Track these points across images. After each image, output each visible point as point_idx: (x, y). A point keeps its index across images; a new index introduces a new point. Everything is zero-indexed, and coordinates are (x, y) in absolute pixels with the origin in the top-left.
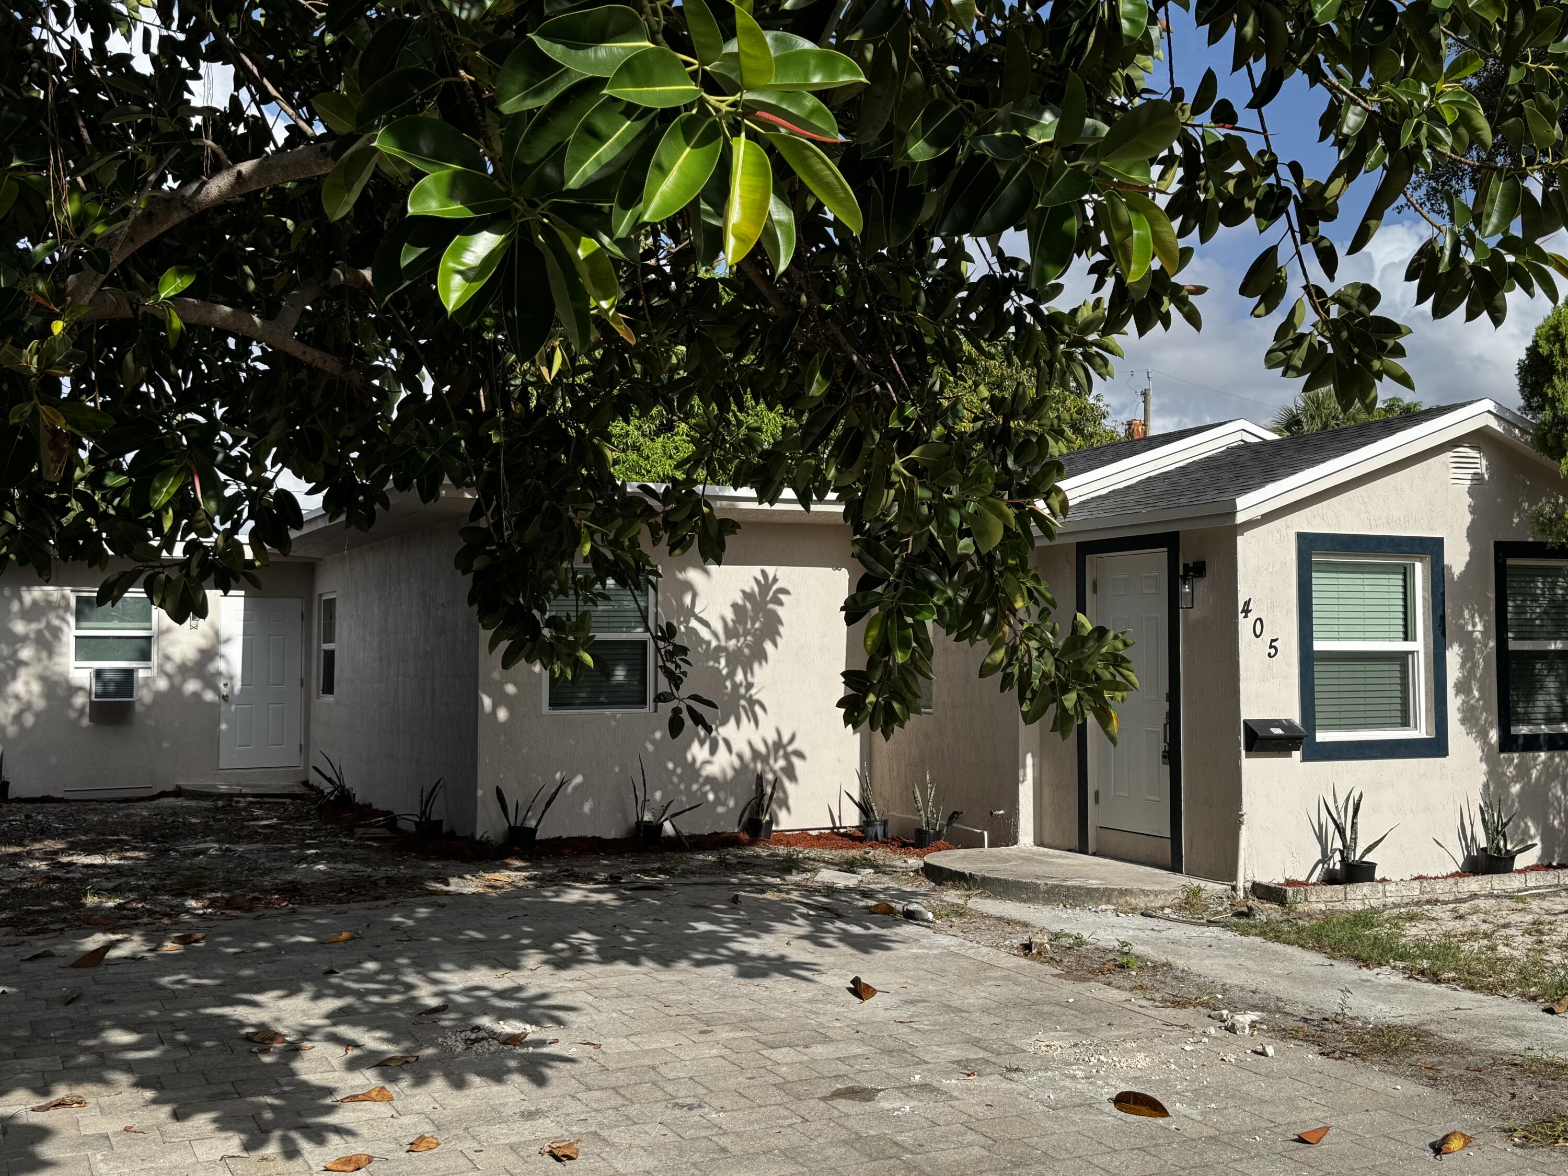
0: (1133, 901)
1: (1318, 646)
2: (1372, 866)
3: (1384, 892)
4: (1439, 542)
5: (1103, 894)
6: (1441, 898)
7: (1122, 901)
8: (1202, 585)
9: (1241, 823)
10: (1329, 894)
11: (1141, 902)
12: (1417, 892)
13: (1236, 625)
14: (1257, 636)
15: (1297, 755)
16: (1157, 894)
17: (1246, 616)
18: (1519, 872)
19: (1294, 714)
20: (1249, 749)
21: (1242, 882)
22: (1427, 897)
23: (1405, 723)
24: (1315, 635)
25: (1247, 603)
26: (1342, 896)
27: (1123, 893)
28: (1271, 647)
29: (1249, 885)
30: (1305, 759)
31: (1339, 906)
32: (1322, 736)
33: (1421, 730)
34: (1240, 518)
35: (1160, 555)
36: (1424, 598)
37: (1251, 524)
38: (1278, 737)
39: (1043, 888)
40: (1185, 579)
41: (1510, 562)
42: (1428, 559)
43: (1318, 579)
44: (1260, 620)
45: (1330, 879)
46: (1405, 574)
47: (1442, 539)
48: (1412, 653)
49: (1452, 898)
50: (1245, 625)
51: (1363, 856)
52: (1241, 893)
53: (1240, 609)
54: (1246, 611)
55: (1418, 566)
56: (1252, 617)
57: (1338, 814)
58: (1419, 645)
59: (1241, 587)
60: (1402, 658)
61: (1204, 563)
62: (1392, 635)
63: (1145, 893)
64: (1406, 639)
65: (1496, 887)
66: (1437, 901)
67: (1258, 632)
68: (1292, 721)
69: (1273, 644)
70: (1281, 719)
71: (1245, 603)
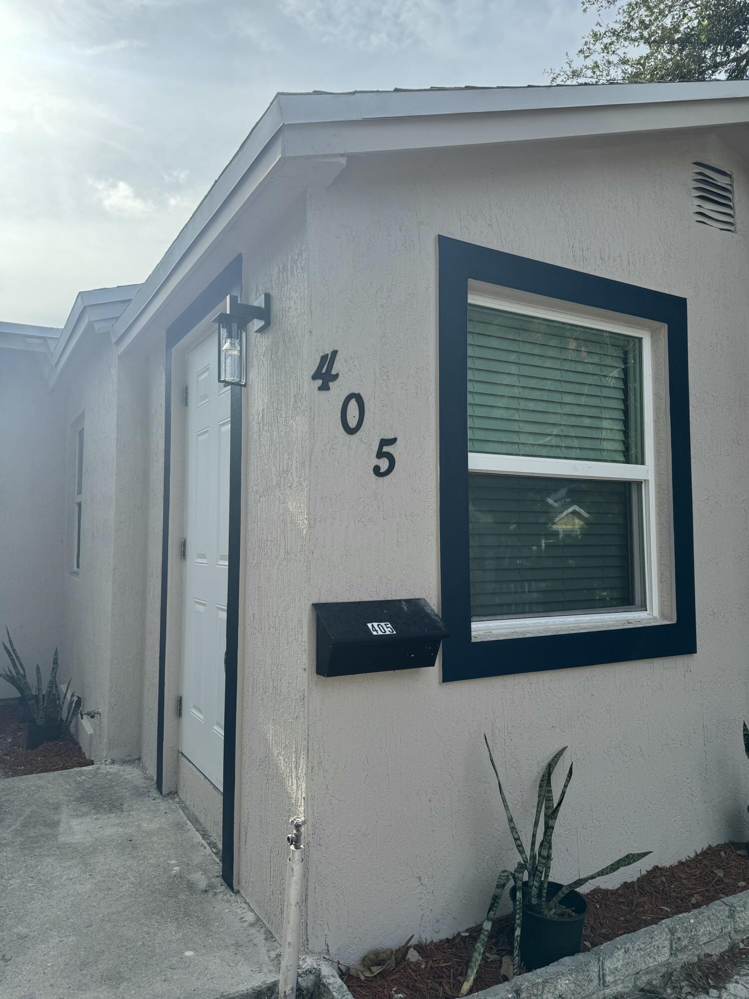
1: (477, 462)
4: (681, 303)
14: (349, 430)
15: (434, 672)
17: (324, 387)
19: (428, 590)
23: (626, 602)
24: (471, 440)
28: (380, 455)
30: (448, 676)
33: (653, 612)
36: (656, 394)
42: (663, 330)
44: (358, 398)
47: (686, 300)
48: (639, 484)
50: (322, 406)
54: (326, 377)
55: (648, 342)
56: (339, 390)
58: (649, 471)
60: (621, 491)
61: (270, 297)
62: (605, 453)
64: (627, 461)
67: (352, 423)
68: (422, 603)
69: (385, 449)
70: (399, 601)
71: (324, 358)
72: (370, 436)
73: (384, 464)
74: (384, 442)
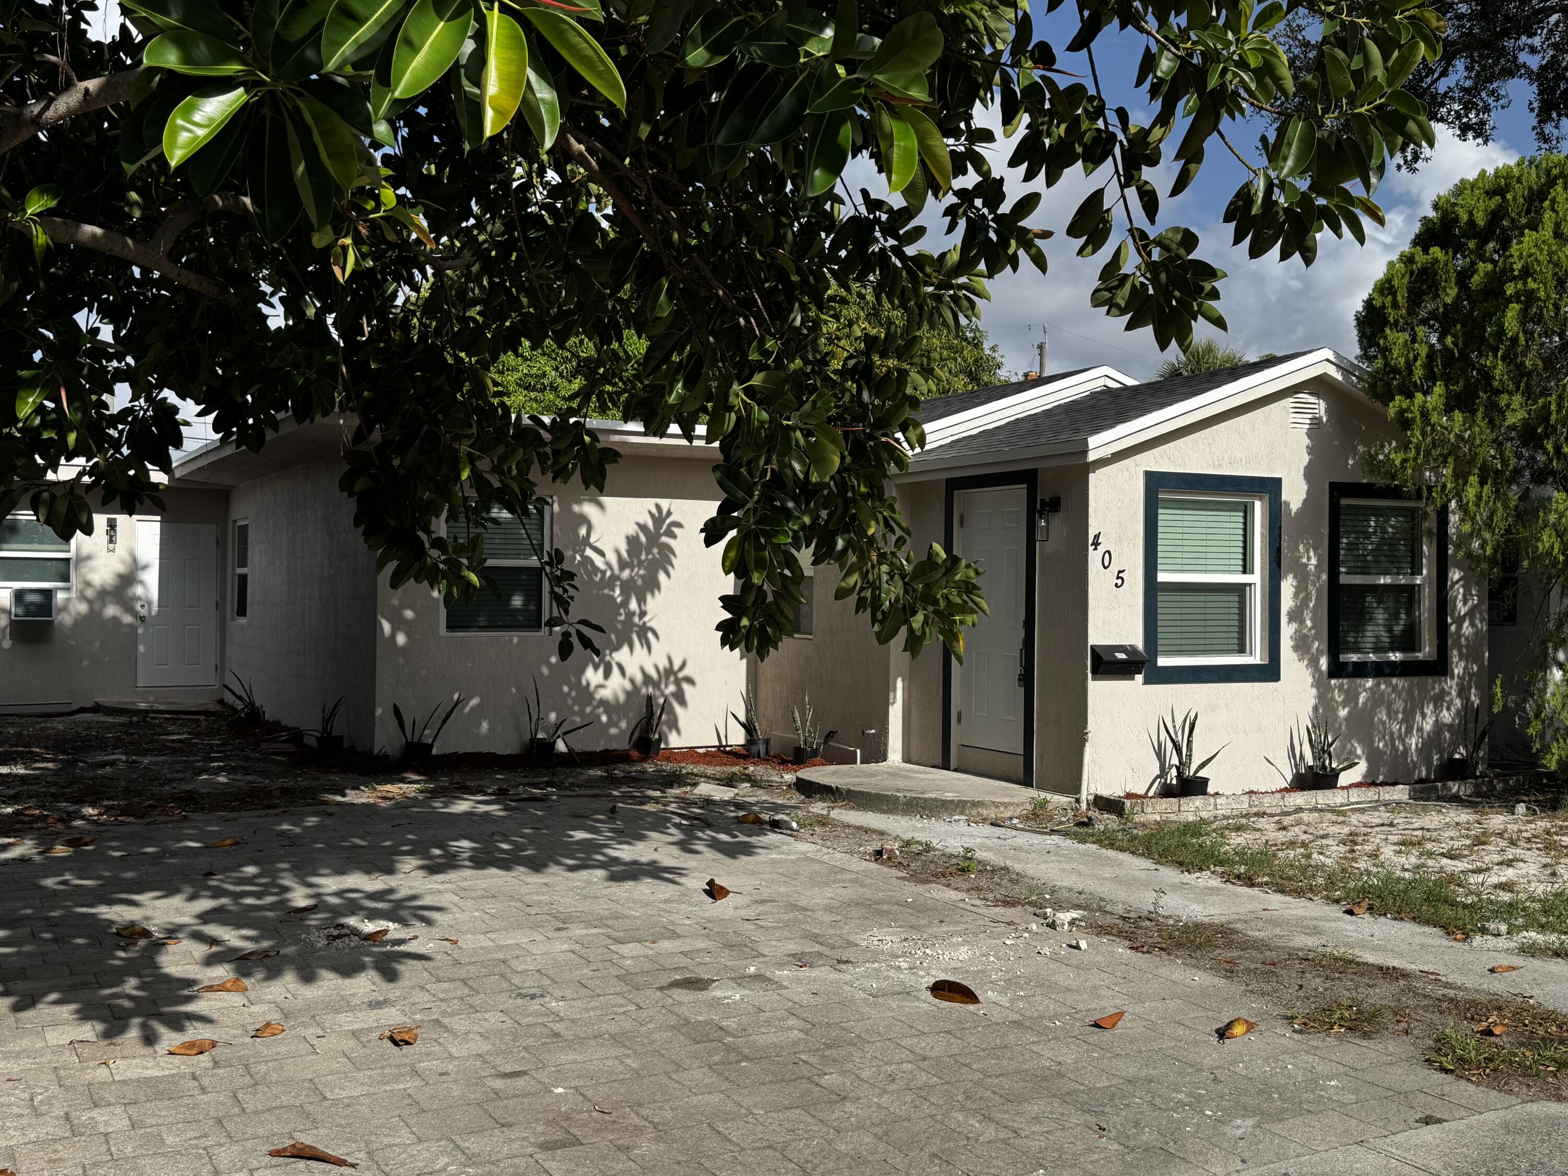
0: (985, 812)
1: (1162, 577)
2: (1205, 781)
3: (1215, 805)
4: (1277, 482)
5: (957, 806)
6: (1268, 811)
7: (974, 812)
8: (1057, 520)
9: (1086, 740)
10: (1164, 806)
11: (991, 813)
12: (1246, 805)
13: (1087, 555)
14: (1105, 568)
15: (1139, 678)
16: (1006, 805)
17: (1095, 549)
18: (1343, 788)
19: (1137, 640)
20: (1094, 672)
21: (1085, 795)
22: (1255, 810)
23: (1241, 650)
24: (1159, 567)
25: (1097, 537)
26: (1175, 808)
27: (976, 804)
28: (1118, 578)
29: (1091, 798)
30: (1147, 682)
31: (1173, 817)
32: (1162, 661)
33: (1256, 657)
34: (1092, 456)
35: (1020, 490)
36: (1262, 534)
37: (1102, 462)
38: (1122, 662)
39: (902, 800)
40: (1041, 514)
41: (1344, 502)
42: (1267, 497)
43: (1165, 516)
44: (1109, 552)
45: (1167, 792)
46: (1245, 512)
47: (1280, 479)
48: (1250, 585)
49: (1279, 811)
50: (1094, 557)
51: (1197, 771)
52: (1084, 806)
53: (1090, 542)
54: (1096, 544)
55: (1258, 504)
56: (1101, 549)
57: (1176, 733)
58: (1256, 579)
59: (1091, 521)
60: (1240, 590)
61: (1059, 498)
62: (1232, 568)
63: (996, 805)
64: (1244, 572)
65: (1321, 801)
66: (1264, 813)
67: (1106, 564)
68: (1136, 646)
69: (1120, 575)
70: (1125, 645)
71: (1095, 536)
72: (1114, 569)
73: (1119, 582)
74: (1120, 572)
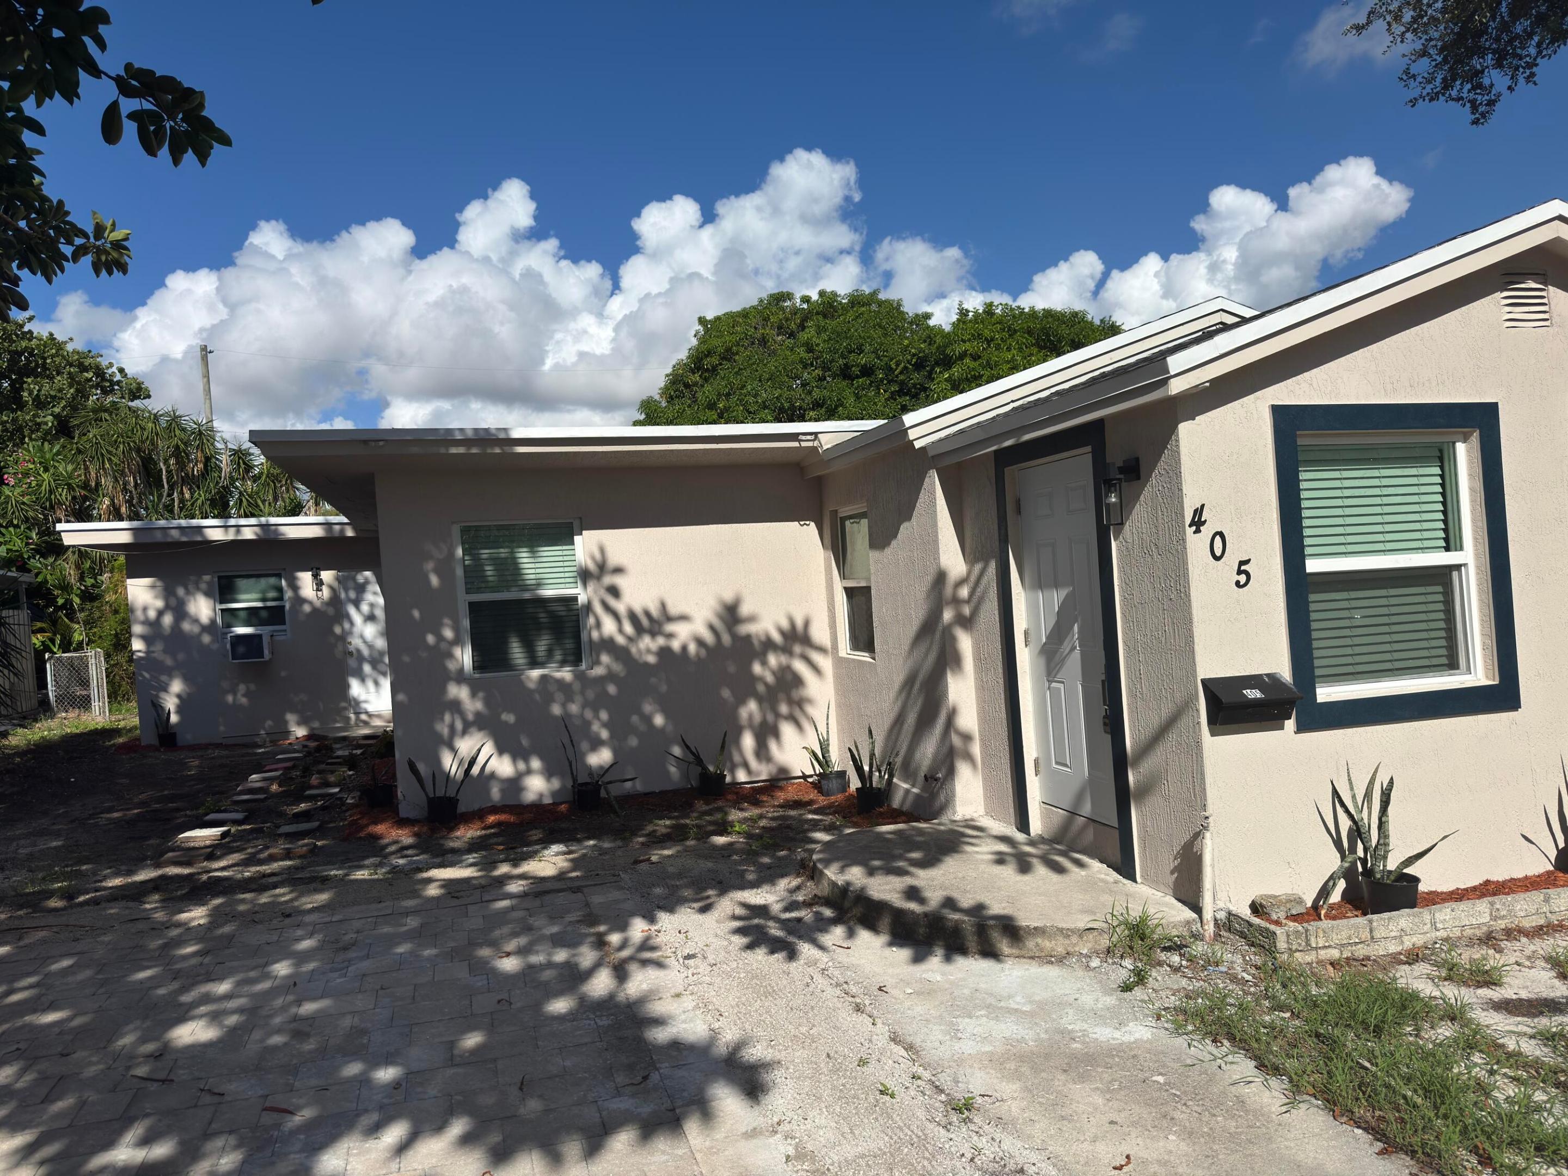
1: (1312, 566)
2: (1416, 882)
3: (1434, 924)
4: (1492, 409)
8: (1135, 492)
9: (1207, 825)
10: (1344, 934)
12: (1486, 918)
13: (1182, 544)
14: (1217, 559)
15: (1289, 725)
17: (1198, 531)
19: (1280, 665)
20: (1211, 721)
21: (1209, 909)
22: (1502, 924)
23: (1452, 666)
24: (1308, 551)
25: (1199, 512)
28: (1240, 572)
30: (1302, 729)
31: (1361, 951)
32: (1326, 693)
33: (1477, 675)
34: (1177, 387)
35: (1085, 457)
36: (1471, 489)
37: (1198, 397)
38: (1258, 702)
40: (1112, 485)
42: (1476, 436)
44: (1221, 534)
46: (1441, 459)
47: (1496, 405)
48: (1458, 566)
50: (1197, 545)
51: (1400, 867)
52: (1210, 929)
53: (1188, 520)
54: (1198, 523)
55: (1462, 446)
56: (1208, 531)
57: (1357, 806)
58: (1468, 555)
59: (1188, 488)
60: (1442, 575)
61: (1137, 460)
62: (1427, 544)
64: (1447, 548)
67: (1218, 552)
68: (1278, 676)
69: (1243, 568)
70: (1261, 675)
71: (1196, 511)
72: (1231, 560)
73: (1243, 578)
74: (1242, 563)
